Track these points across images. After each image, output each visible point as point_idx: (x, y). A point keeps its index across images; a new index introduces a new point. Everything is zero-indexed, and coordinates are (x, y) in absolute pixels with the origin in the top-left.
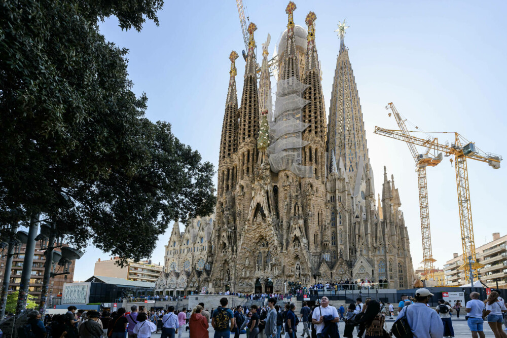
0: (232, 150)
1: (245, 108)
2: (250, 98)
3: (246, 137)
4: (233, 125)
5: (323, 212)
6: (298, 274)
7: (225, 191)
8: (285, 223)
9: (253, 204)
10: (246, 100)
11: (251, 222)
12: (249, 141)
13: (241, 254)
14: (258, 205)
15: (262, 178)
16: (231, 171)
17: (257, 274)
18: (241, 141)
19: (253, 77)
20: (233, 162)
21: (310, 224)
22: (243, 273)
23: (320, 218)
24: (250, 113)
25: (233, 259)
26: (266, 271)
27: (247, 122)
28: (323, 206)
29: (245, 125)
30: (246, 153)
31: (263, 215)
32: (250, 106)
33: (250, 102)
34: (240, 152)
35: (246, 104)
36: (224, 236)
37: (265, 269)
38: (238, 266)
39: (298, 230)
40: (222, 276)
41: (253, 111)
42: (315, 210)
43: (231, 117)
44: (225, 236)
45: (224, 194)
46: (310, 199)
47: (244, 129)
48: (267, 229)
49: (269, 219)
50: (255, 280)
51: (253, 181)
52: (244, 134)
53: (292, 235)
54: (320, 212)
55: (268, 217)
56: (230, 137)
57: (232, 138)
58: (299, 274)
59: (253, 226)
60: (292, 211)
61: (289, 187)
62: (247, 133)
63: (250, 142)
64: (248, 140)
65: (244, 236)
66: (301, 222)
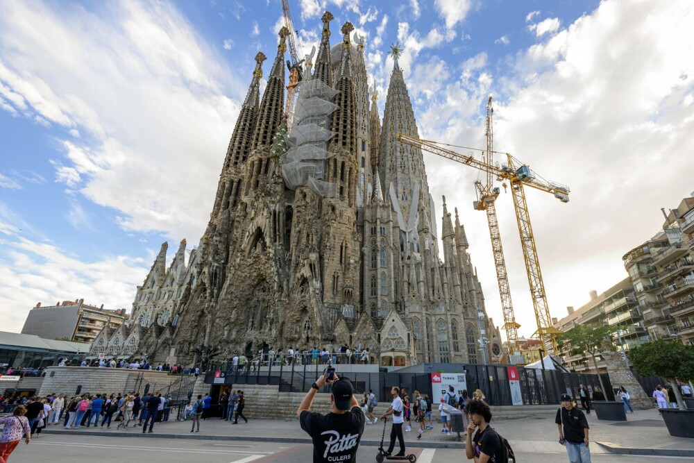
0: (241, 158)
1: (263, 111)
2: (272, 100)
3: (259, 143)
4: (247, 129)
5: (349, 245)
6: (304, 336)
7: (221, 210)
8: (293, 258)
9: (252, 228)
10: (265, 102)
11: (246, 254)
12: (263, 148)
13: (225, 302)
14: (259, 229)
15: (268, 194)
16: (235, 184)
17: (248, 336)
18: (252, 148)
19: (278, 79)
20: (239, 173)
21: (326, 261)
22: (226, 333)
23: (343, 253)
24: (268, 117)
25: (209, 309)
26: (262, 330)
27: (263, 126)
28: (349, 237)
29: (259, 129)
30: (256, 162)
31: (264, 245)
32: (270, 109)
33: (271, 105)
34: (249, 161)
35: (264, 106)
36: (204, 272)
37: (261, 328)
38: (217, 320)
39: (307, 267)
40: (194, 337)
41: (272, 115)
42: (337, 241)
43: (246, 121)
44: (207, 273)
45: (220, 214)
46: (329, 226)
47: (258, 134)
48: (267, 265)
49: (270, 250)
50: (245, 345)
51: (257, 198)
52: (257, 139)
53: (298, 275)
54: (344, 244)
55: (269, 248)
56: (240, 143)
57: (243, 145)
58: (308, 338)
59: (249, 260)
60: (304, 241)
61: (304, 207)
62: (261, 138)
63: (264, 150)
64: (260, 147)
65: (233, 275)
66: (314, 256)
